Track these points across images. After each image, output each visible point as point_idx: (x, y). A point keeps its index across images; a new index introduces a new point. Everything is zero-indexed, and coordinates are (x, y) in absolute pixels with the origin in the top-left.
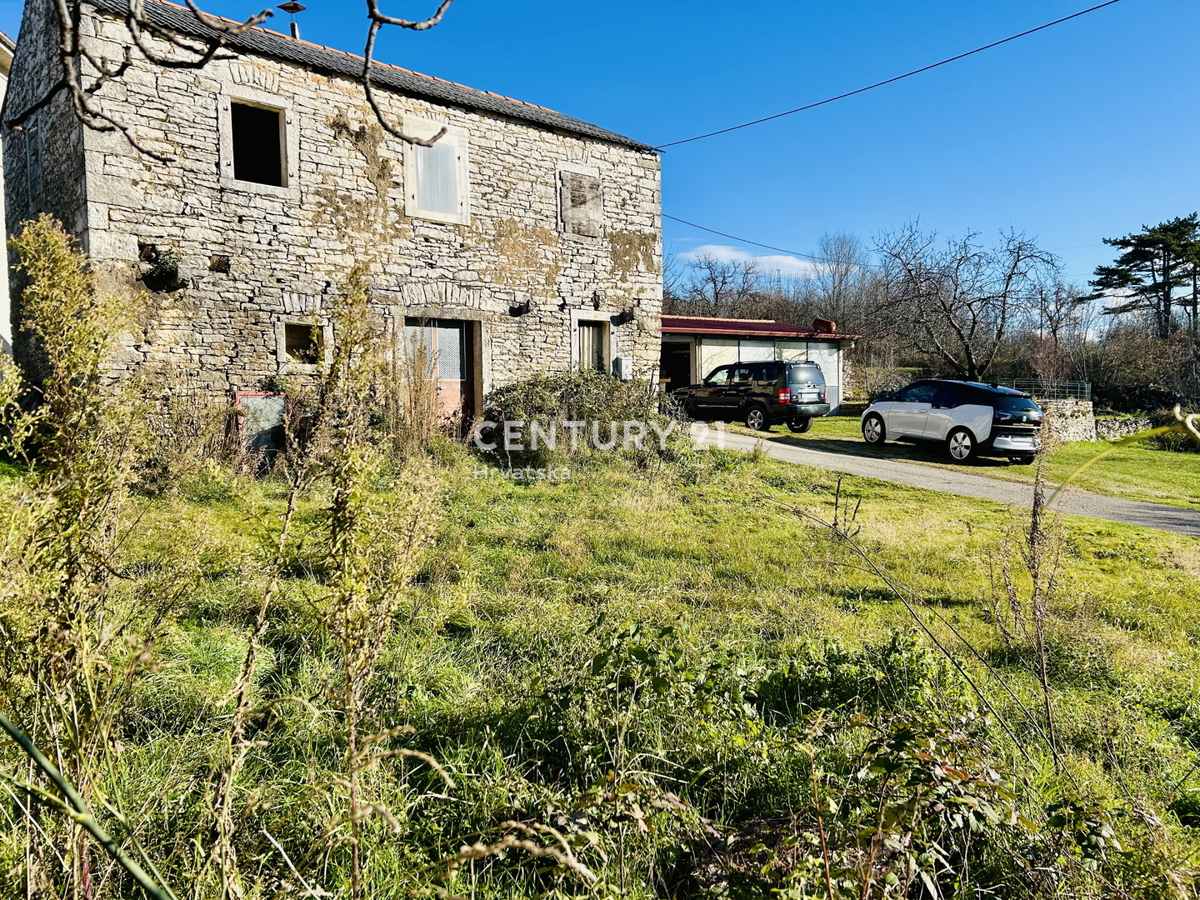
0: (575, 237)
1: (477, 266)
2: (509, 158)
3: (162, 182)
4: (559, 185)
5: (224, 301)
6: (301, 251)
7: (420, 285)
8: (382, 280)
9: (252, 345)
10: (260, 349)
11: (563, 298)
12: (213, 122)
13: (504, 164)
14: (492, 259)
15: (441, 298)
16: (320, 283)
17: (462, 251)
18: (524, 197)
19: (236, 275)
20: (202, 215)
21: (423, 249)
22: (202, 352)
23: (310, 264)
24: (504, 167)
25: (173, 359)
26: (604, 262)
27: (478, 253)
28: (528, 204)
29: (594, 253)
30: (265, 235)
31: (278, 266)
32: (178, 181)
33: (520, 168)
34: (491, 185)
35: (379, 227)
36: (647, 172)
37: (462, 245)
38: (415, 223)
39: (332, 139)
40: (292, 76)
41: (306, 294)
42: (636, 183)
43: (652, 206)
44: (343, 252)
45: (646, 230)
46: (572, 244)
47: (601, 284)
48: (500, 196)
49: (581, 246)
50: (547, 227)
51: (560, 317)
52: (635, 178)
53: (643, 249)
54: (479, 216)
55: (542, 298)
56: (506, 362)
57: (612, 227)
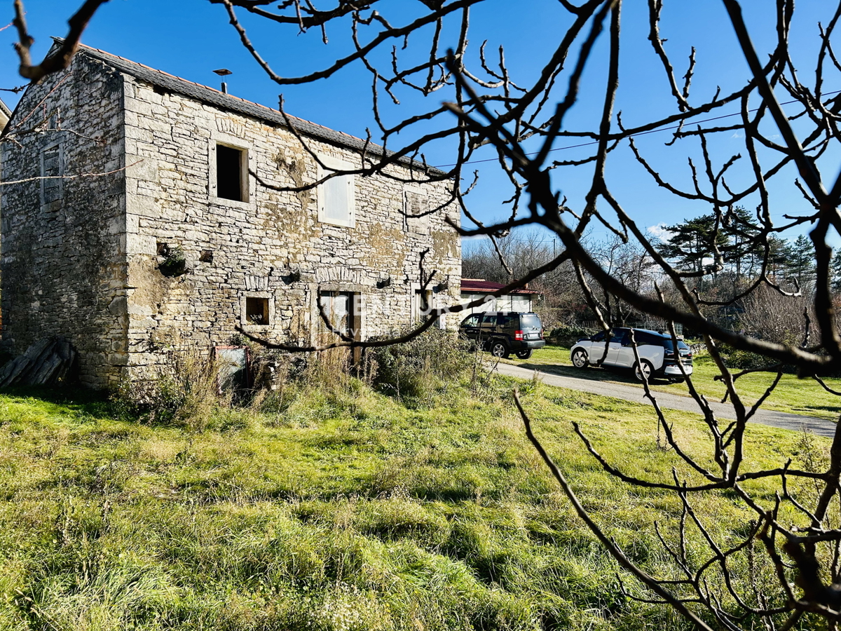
0: (414, 235)
2: (376, 183)
3: (173, 200)
4: (405, 201)
5: (209, 283)
6: (256, 247)
7: (326, 268)
9: (226, 313)
10: (231, 315)
11: (407, 275)
12: (205, 158)
13: (374, 186)
14: (367, 250)
16: (267, 268)
17: (350, 245)
18: (385, 209)
19: (217, 264)
20: (197, 222)
21: (328, 244)
22: (194, 319)
23: (261, 256)
24: (374, 189)
25: (176, 324)
26: (430, 251)
28: (387, 214)
29: (424, 245)
30: (234, 236)
31: (242, 257)
32: (183, 199)
33: (383, 190)
35: (302, 229)
37: (350, 241)
39: (275, 169)
40: (252, 127)
42: (447, 199)
43: (456, 214)
44: (281, 247)
45: (453, 230)
46: (412, 239)
47: (428, 266)
48: (372, 208)
49: (417, 241)
50: (398, 228)
51: (405, 288)
52: (446, 196)
53: (451, 242)
54: (360, 222)
55: (395, 276)
56: (374, 319)
57: (434, 228)
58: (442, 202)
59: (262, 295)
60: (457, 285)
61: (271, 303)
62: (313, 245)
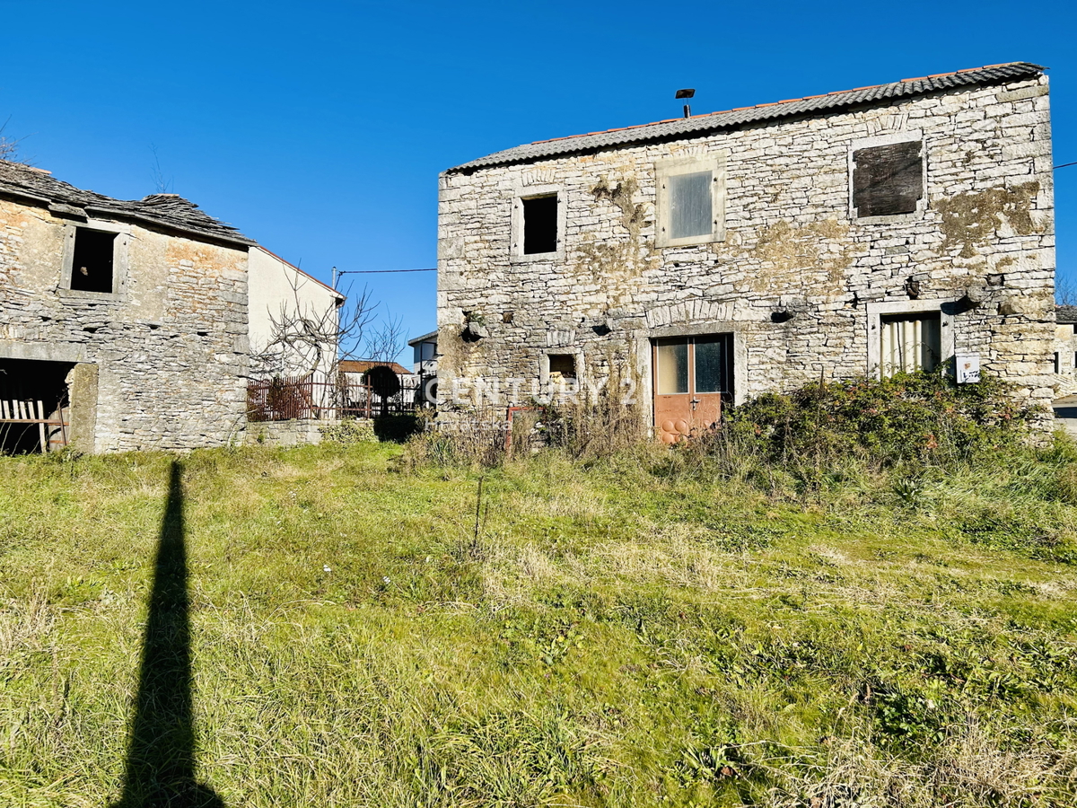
0: (877, 219)
1: (732, 278)
2: (778, 161)
3: (476, 270)
5: (507, 343)
6: (563, 298)
7: (666, 308)
8: (630, 309)
9: (523, 373)
10: (528, 375)
11: (855, 294)
12: (507, 219)
13: (773, 168)
14: (752, 267)
15: (687, 316)
16: (577, 320)
17: (715, 268)
18: (799, 195)
19: (516, 323)
20: (498, 286)
21: (672, 274)
23: (570, 307)
24: (773, 172)
26: (928, 238)
27: (735, 265)
28: (805, 201)
29: (908, 231)
30: (538, 291)
31: (546, 313)
33: (796, 166)
34: (755, 194)
35: (630, 265)
36: (1018, 105)
37: (716, 261)
38: (665, 252)
39: (593, 203)
40: (565, 165)
41: (565, 331)
42: (993, 126)
43: (1032, 145)
44: (597, 292)
45: (1016, 182)
46: (871, 228)
47: (922, 267)
48: (767, 202)
49: (887, 228)
50: (832, 218)
51: (849, 315)
52: (992, 120)
53: (1010, 207)
54: (739, 229)
55: (821, 297)
56: (766, 370)
57: (945, 193)
58: (975, 136)
59: (566, 351)
60: (1038, 290)
61: (580, 360)
62: (647, 280)
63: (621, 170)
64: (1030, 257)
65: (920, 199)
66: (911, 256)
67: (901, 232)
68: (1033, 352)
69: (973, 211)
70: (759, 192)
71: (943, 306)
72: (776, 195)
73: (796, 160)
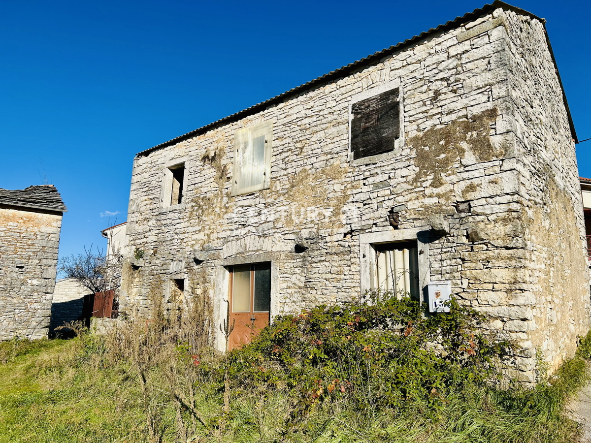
0: (366, 160)
1: (273, 217)
5: (151, 271)
6: (182, 237)
7: (234, 242)
8: (215, 244)
11: (350, 225)
13: (301, 128)
15: (246, 249)
18: (315, 146)
19: (158, 256)
21: (239, 216)
22: (143, 298)
24: (301, 130)
26: (405, 172)
27: (275, 207)
28: (320, 151)
33: (315, 123)
34: (289, 150)
35: (217, 210)
36: (475, 41)
37: (264, 204)
38: (237, 199)
39: (201, 167)
40: (190, 143)
41: (180, 261)
42: (455, 63)
43: (489, 75)
44: (200, 231)
45: (477, 111)
46: (363, 168)
47: (400, 199)
48: (296, 155)
49: (374, 166)
50: (336, 162)
51: (346, 246)
52: (453, 59)
53: (472, 135)
54: (278, 178)
55: (328, 230)
56: (291, 294)
57: (418, 130)
58: (441, 76)
59: (181, 277)
60: (502, 215)
61: (186, 283)
62: (226, 221)
63: (217, 142)
64: (492, 182)
65: (397, 138)
66: (392, 189)
67: (384, 168)
68: (502, 281)
69: (441, 143)
70: (291, 148)
71: (419, 234)
72: (302, 148)
73: (315, 119)
